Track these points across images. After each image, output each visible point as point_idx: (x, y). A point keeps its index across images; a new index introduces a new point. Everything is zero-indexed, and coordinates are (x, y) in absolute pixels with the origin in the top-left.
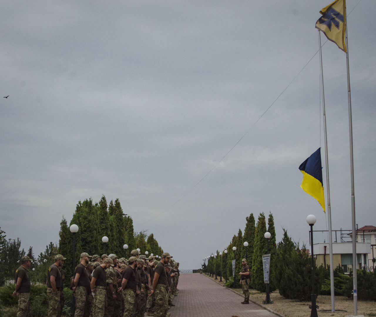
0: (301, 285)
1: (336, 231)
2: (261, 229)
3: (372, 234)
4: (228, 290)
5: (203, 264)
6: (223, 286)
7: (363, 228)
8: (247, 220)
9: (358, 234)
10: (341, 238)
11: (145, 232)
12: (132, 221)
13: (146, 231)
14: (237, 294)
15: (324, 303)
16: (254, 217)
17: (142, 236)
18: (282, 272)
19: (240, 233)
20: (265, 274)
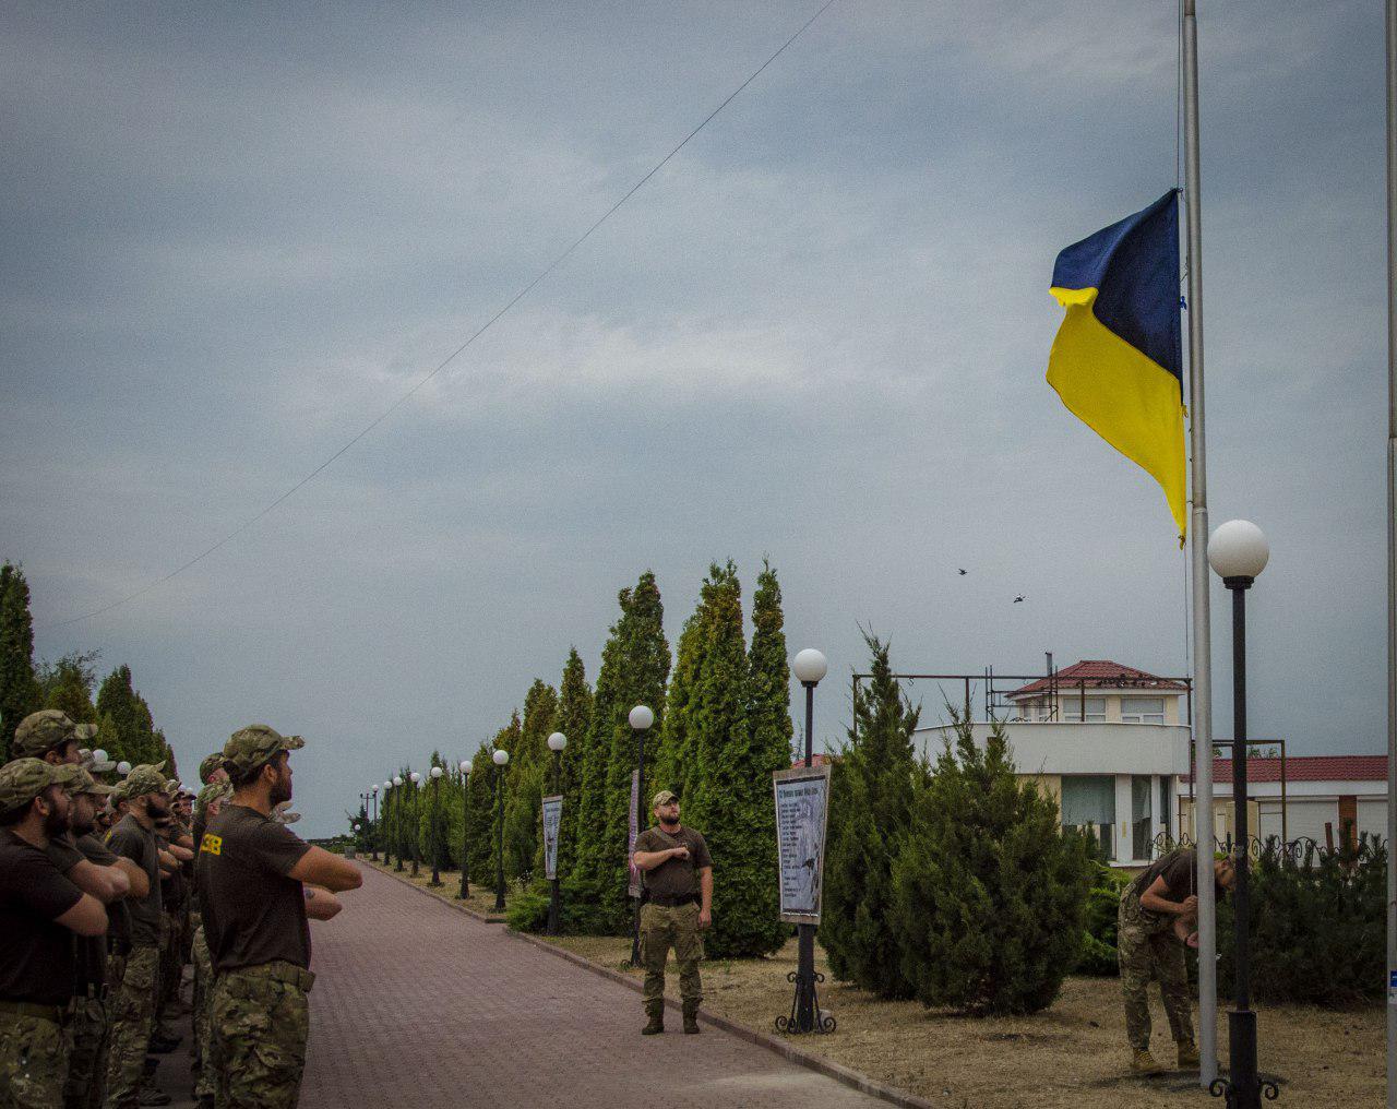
0: (984, 930)
1: (967, 678)
2: (720, 642)
3: (1108, 696)
4: (520, 944)
5: (356, 813)
6: (489, 921)
7: (1075, 669)
8: (624, 604)
9: (1060, 692)
10: (990, 709)
11: (83, 663)
12: (26, 590)
13: (93, 656)
14: (586, 967)
15: (1094, 1025)
16: (660, 590)
17: (72, 678)
18: (868, 859)
19: (575, 668)
20: (791, 873)
